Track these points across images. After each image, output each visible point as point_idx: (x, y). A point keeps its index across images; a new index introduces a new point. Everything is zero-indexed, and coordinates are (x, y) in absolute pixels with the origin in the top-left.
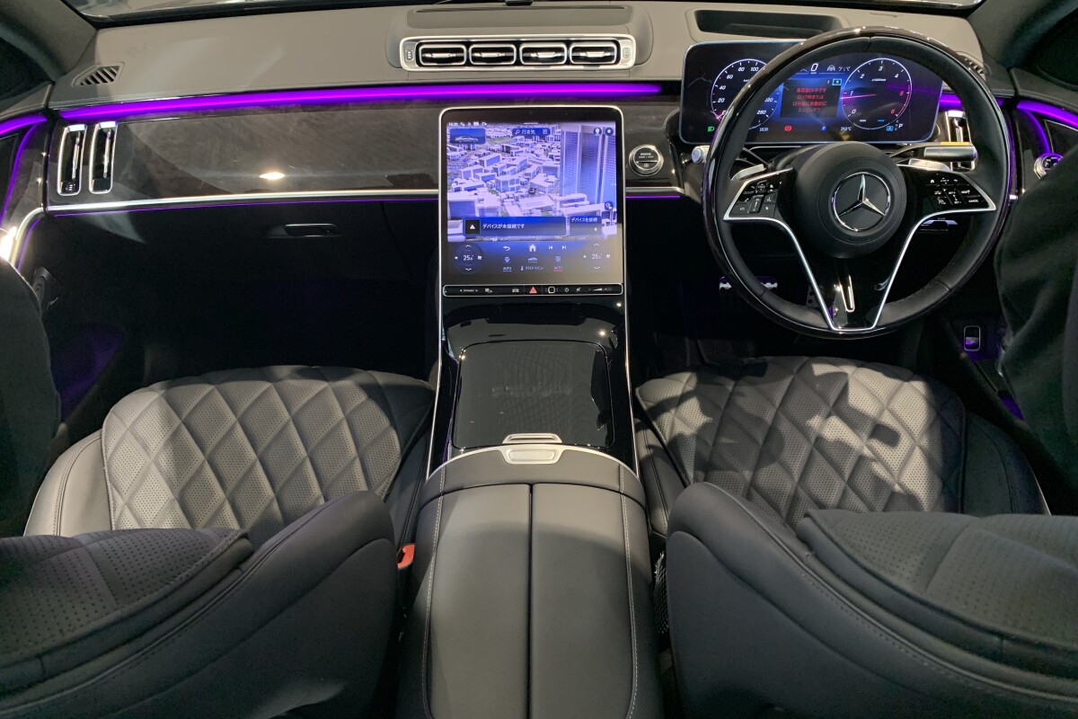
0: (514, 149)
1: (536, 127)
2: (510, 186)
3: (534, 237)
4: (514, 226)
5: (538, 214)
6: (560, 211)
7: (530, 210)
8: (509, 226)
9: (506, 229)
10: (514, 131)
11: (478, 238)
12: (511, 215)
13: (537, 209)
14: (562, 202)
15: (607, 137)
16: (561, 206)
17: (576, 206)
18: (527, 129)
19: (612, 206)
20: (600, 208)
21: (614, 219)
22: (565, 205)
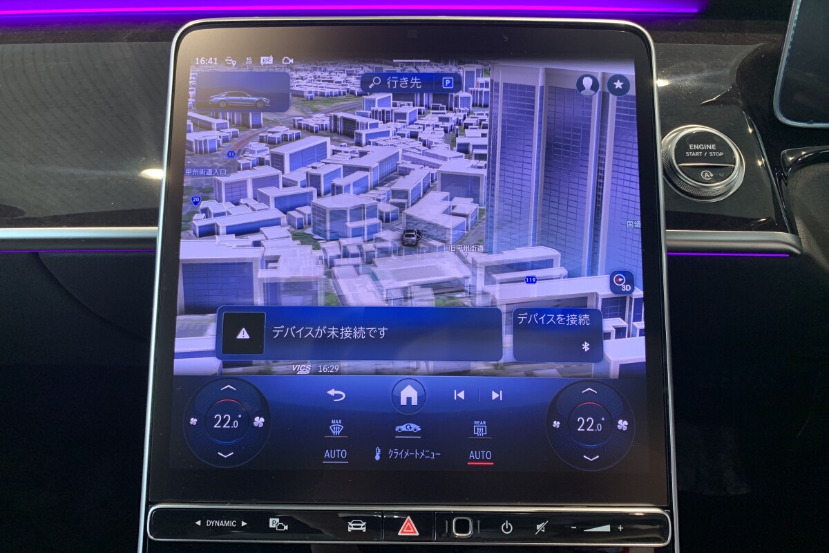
0: (366, 126)
1: (422, 70)
2: (351, 225)
3: (413, 364)
4: (359, 332)
5: (425, 299)
6: (484, 294)
7: (405, 289)
8: (346, 333)
9: (338, 341)
10: (365, 80)
11: (258, 365)
12: (352, 301)
13: (424, 286)
14: (491, 270)
15: (612, 99)
16: (489, 280)
17: (530, 280)
18: (400, 76)
19: (630, 281)
20: (598, 286)
21: (637, 319)
22: (498, 277)
